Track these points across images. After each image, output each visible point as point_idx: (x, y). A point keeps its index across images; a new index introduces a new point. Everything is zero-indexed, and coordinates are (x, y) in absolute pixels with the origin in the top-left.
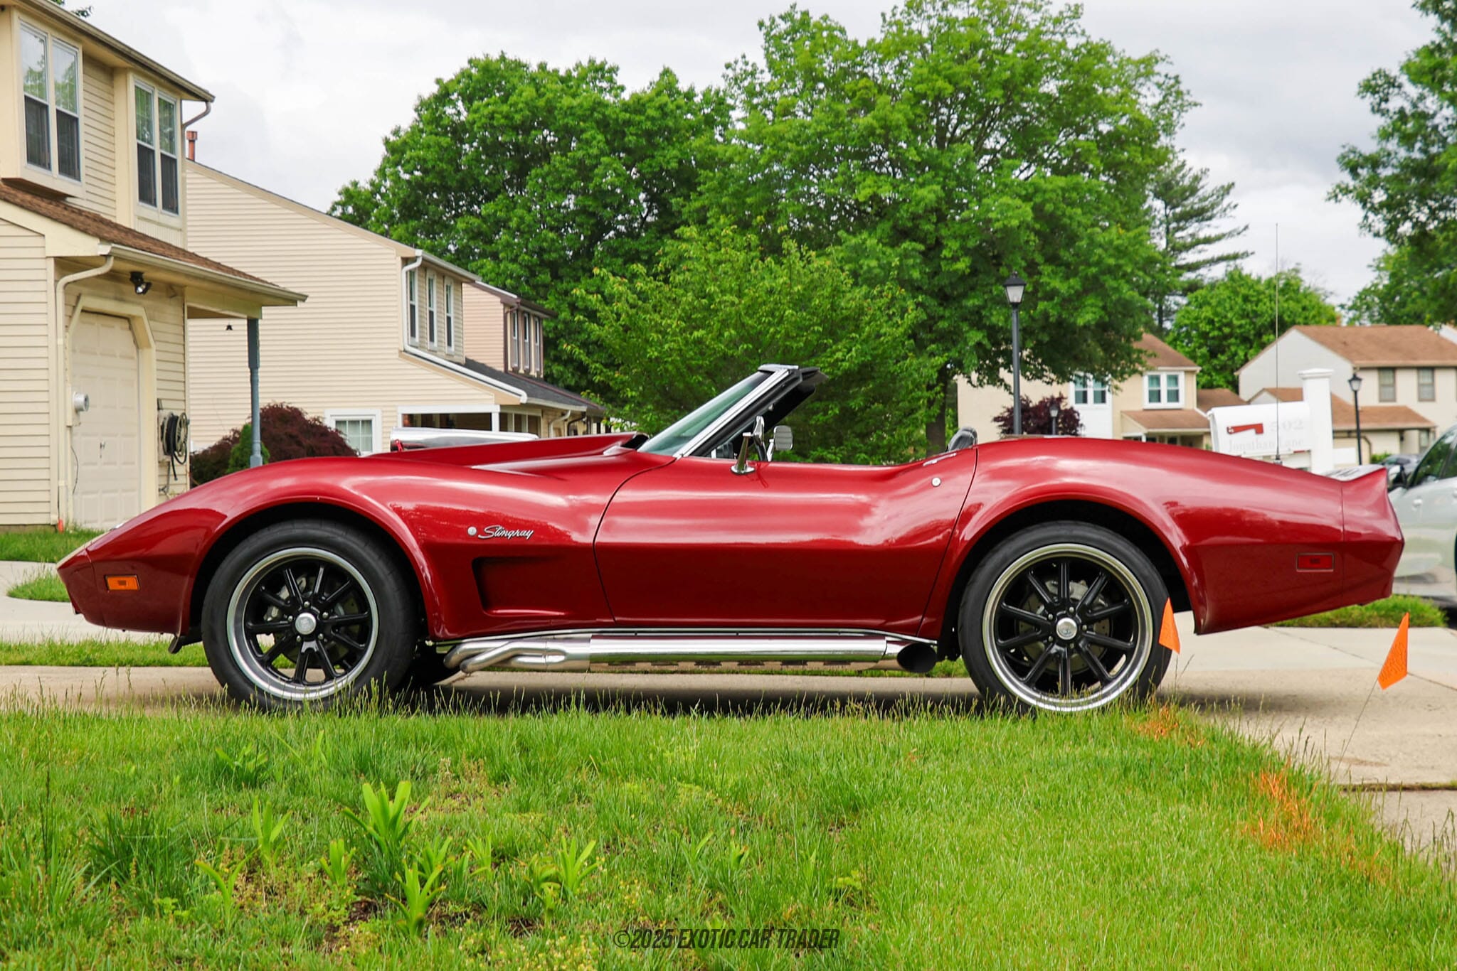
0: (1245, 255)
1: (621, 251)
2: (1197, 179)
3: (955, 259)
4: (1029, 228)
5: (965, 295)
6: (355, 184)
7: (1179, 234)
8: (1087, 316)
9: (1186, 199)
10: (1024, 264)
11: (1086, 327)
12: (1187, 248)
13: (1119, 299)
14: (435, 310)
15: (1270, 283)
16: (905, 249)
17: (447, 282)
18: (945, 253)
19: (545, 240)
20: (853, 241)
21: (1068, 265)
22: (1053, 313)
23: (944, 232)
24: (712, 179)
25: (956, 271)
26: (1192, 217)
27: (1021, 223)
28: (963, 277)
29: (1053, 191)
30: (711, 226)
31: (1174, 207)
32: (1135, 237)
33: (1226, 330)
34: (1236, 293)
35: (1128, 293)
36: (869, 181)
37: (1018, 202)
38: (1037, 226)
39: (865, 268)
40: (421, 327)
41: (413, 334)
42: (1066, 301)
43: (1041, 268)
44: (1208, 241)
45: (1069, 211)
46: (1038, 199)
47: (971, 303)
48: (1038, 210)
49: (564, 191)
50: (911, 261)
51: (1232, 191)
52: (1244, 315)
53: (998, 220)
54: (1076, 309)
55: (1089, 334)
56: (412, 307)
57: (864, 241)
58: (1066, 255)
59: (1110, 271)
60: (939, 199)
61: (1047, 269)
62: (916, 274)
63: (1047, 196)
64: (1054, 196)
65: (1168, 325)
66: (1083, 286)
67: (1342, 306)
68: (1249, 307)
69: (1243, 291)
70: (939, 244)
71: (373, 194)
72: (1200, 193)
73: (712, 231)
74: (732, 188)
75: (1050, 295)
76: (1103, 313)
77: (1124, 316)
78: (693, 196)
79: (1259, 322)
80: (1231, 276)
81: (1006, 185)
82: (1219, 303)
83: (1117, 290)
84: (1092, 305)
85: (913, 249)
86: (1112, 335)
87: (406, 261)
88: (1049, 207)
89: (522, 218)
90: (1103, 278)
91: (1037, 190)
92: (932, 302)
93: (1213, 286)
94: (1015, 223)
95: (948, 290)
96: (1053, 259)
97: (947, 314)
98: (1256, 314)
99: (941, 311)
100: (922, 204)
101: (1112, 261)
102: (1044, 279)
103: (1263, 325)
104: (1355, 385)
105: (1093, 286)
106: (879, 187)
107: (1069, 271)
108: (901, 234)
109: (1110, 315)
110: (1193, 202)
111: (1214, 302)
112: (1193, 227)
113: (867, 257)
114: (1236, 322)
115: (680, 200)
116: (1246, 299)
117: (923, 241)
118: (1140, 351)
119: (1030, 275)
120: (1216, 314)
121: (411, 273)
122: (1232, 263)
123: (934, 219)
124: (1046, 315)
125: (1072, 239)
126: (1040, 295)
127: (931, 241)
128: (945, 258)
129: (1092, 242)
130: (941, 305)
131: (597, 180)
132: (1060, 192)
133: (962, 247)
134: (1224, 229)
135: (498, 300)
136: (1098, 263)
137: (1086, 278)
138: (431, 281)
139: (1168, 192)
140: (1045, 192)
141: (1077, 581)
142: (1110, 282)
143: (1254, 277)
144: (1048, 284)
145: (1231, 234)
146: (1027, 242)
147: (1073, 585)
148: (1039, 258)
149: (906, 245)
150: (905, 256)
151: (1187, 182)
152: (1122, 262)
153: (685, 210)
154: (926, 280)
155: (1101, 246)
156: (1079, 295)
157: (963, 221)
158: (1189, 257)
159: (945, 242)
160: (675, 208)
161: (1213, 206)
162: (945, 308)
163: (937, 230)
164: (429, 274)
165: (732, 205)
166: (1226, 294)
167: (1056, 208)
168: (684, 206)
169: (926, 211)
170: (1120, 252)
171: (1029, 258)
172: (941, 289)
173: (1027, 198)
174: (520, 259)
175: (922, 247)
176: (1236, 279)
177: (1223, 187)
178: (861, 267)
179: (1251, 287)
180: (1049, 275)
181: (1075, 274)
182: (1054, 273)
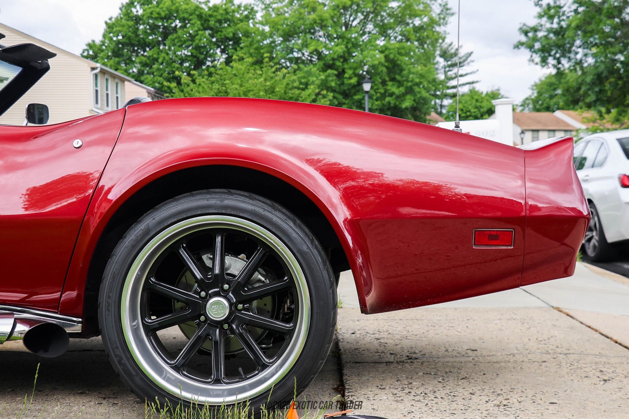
0: (477, 82)
2: (457, 49)
3: (350, 78)
4: (383, 65)
5: (355, 94)
6: (93, 41)
7: (449, 73)
8: (407, 103)
9: (452, 58)
10: (380, 81)
11: (406, 108)
12: (452, 79)
13: (421, 97)
14: (109, 93)
15: (487, 94)
16: (329, 73)
17: (116, 80)
18: (346, 75)
20: (306, 69)
21: (399, 82)
22: (393, 102)
23: (346, 66)
24: (247, 41)
25: (350, 84)
26: (455, 66)
27: (380, 62)
28: (354, 86)
29: (393, 49)
31: (448, 61)
32: (428, 70)
33: (468, 114)
34: (472, 98)
35: (424, 94)
36: (314, 43)
37: (378, 53)
38: (386, 64)
39: (311, 81)
40: (102, 100)
41: (97, 102)
42: (398, 97)
43: (387, 83)
44: (461, 76)
45: (400, 58)
46: (387, 52)
47: (357, 97)
48: (386, 57)
50: (331, 78)
51: (472, 55)
52: (476, 107)
54: (402, 101)
55: (408, 112)
56: (97, 91)
57: (311, 69)
58: (398, 77)
59: (418, 84)
60: (344, 52)
61: (390, 83)
62: (333, 84)
63: (391, 51)
64: (394, 51)
65: (444, 111)
66: (406, 91)
67: (517, 105)
68: (478, 104)
69: (476, 97)
70: (344, 72)
71: (101, 46)
72: (459, 56)
74: (255, 46)
75: (391, 95)
76: (413, 102)
77: (423, 104)
78: (238, 49)
79: (482, 110)
80: (471, 91)
81: (373, 46)
82: (466, 102)
83: (419, 92)
84: (409, 99)
85: (332, 73)
86: (418, 113)
87: (93, 69)
88: (392, 56)
89: (164, 58)
90: (414, 87)
91: (386, 49)
92: (340, 97)
93: (463, 95)
94: (377, 62)
95: (347, 92)
96: (393, 80)
97: (347, 102)
98: (481, 107)
99: (344, 101)
100: (336, 54)
101: (417, 80)
102: (389, 88)
103: (483, 112)
104: (522, 135)
105: (410, 91)
106: (318, 46)
107: (400, 84)
108: (327, 67)
109: (417, 103)
110: (455, 60)
111: (463, 102)
112: (455, 70)
113: (312, 76)
114: (473, 110)
115: (233, 50)
116: (477, 101)
117: (336, 70)
118: (430, 120)
119: (383, 86)
120: (464, 107)
121: (96, 76)
122: (471, 85)
123: (342, 60)
124: (389, 103)
125: (402, 70)
126: (387, 94)
127: (340, 70)
128: (346, 78)
129: (410, 72)
130: (344, 98)
131: (197, 41)
132: (396, 49)
133: (354, 73)
134: (469, 71)
135: (145, 91)
136: (412, 81)
137: (407, 87)
138: (107, 80)
139: (445, 55)
140: (390, 49)
141: (236, 254)
142: (416, 89)
143: (480, 91)
144: (390, 90)
145: (471, 73)
146: (382, 71)
147: (229, 260)
148: (387, 79)
149: (330, 71)
150: (329, 76)
151: (453, 51)
152: (422, 80)
154: (338, 87)
155: (413, 73)
156: (404, 95)
157: (354, 62)
158: (453, 83)
159: (346, 70)
161: (464, 61)
162: (346, 99)
163: (343, 65)
164: (105, 76)
165: (255, 53)
166: (468, 98)
167: (395, 56)
169: (338, 56)
170: (422, 76)
171: (383, 78)
172: (344, 91)
173: (382, 52)
174: (163, 75)
175: (336, 72)
176: (473, 92)
177: (468, 53)
178: (309, 81)
179: (479, 96)
180: (391, 86)
181: (402, 85)
182: (393, 85)
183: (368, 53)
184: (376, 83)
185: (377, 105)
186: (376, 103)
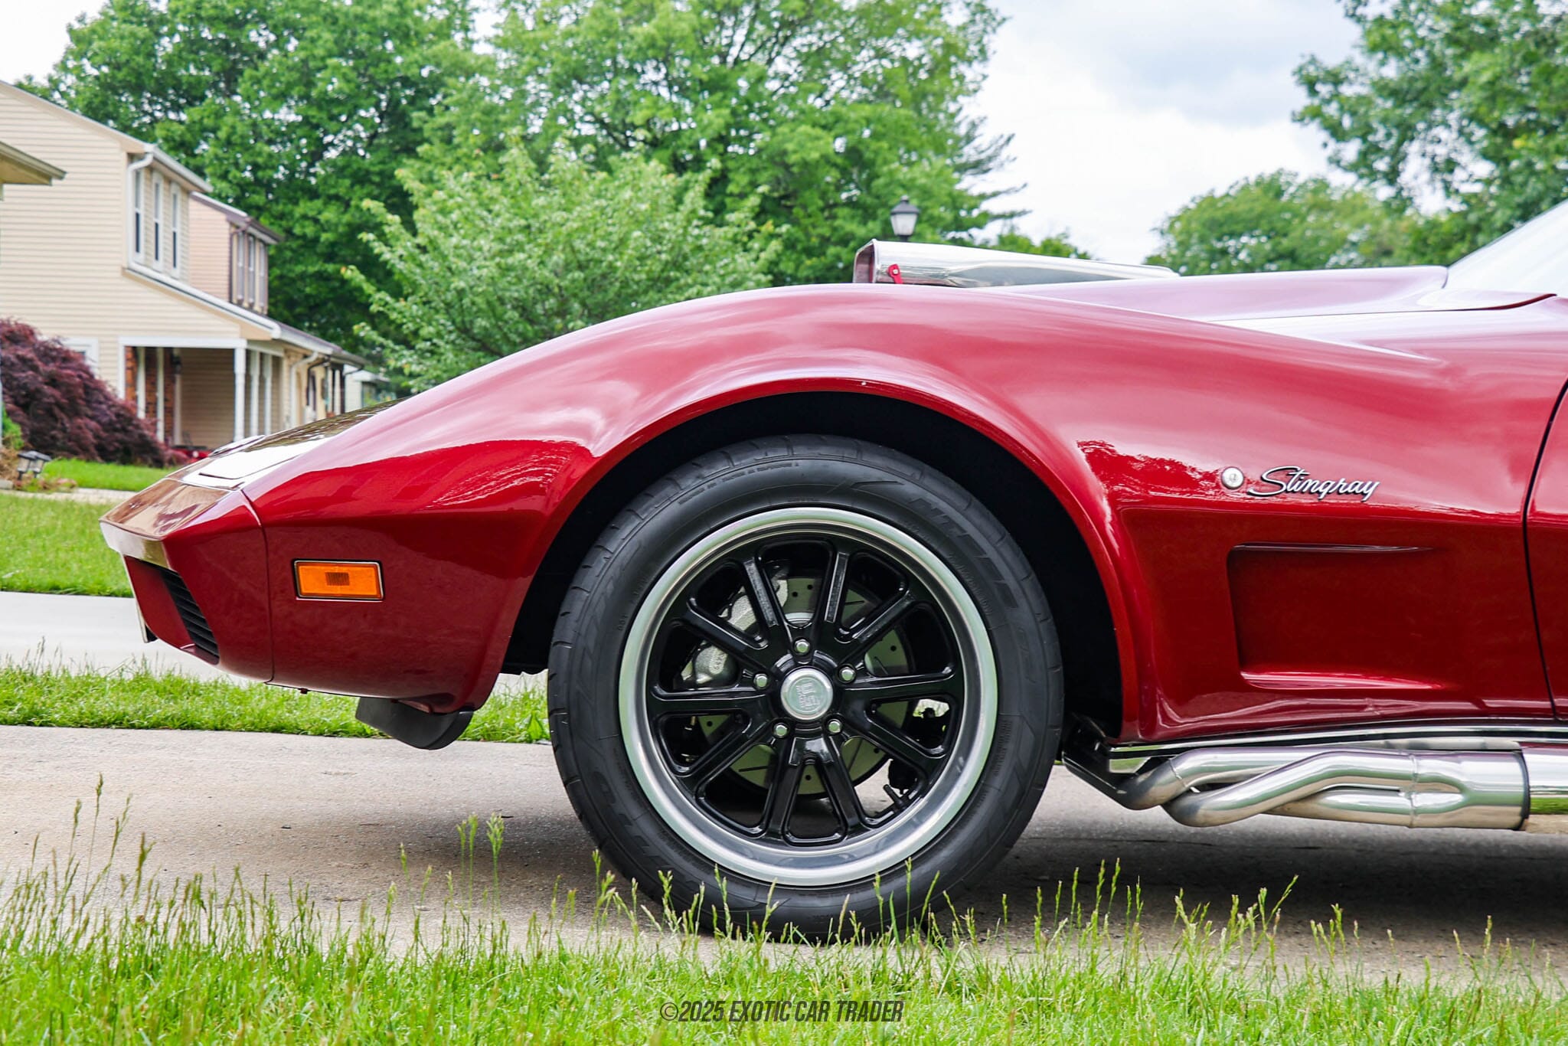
0: (1023, 213)
1: (349, 171)
2: (974, 126)
4: (831, 163)
9: (961, 148)
14: (161, 222)
17: (174, 188)
18: (732, 188)
19: (260, 154)
26: (966, 170)
29: (855, 121)
30: (458, 146)
36: (647, 102)
37: (818, 131)
38: (837, 160)
40: (146, 242)
41: (137, 247)
43: (836, 210)
44: (983, 196)
45: (873, 144)
46: (838, 130)
49: (282, 97)
51: (1012, 142)
53: (795, 152)
56: (138, 216)
60: (727, 126)
61: (842, 212)
63: (848, 126)
70: (725, 178)
72: (976, 143)
73: (460, 152)
81: (803, 112)
87: (132, 157)
94: (815, 155)
100: (707, 131)
106: (658, 109)
108: (681, 165)
110: (969, 153)
112: (968, 180)
115: (423, 114)
121: (137, 173)
122: (1008, 222)
123: (720, 148)
126: (834, 239)
128: (731, 195)
131: (321, 86)
132: (861, 123)
135: (222, 217)
138: (158, 186)
140: (847, 122)
145: (1007, 192)
151: (962, 130)
153: (426, 127)
159: (731, 176)
160: (415, 124)
161: (990, 159)
164: (156, 177)
167: (859, 141)
168: (425, 122)
173: (826, 128)
174: (230, 176)
176: (1013, 239)
177: (1001, 138)
180: (844, 218)
181: (874, 217)
182: (853, 217)
183: (792, 131)
184: (811, 209)
185: (810, 267)
186: (808, 262)
